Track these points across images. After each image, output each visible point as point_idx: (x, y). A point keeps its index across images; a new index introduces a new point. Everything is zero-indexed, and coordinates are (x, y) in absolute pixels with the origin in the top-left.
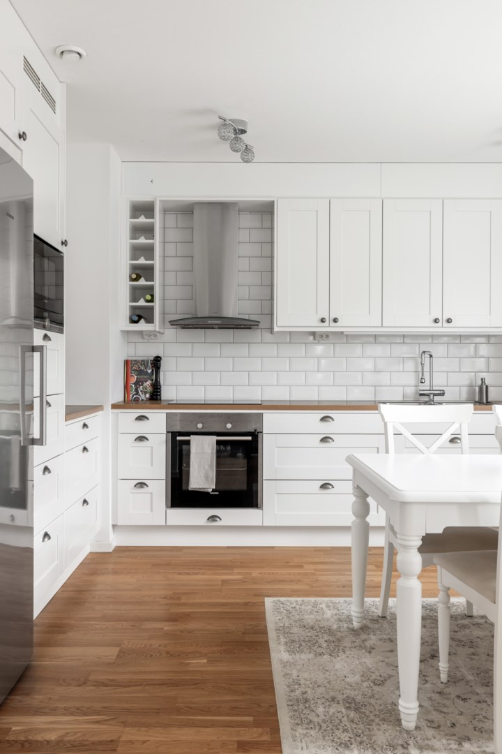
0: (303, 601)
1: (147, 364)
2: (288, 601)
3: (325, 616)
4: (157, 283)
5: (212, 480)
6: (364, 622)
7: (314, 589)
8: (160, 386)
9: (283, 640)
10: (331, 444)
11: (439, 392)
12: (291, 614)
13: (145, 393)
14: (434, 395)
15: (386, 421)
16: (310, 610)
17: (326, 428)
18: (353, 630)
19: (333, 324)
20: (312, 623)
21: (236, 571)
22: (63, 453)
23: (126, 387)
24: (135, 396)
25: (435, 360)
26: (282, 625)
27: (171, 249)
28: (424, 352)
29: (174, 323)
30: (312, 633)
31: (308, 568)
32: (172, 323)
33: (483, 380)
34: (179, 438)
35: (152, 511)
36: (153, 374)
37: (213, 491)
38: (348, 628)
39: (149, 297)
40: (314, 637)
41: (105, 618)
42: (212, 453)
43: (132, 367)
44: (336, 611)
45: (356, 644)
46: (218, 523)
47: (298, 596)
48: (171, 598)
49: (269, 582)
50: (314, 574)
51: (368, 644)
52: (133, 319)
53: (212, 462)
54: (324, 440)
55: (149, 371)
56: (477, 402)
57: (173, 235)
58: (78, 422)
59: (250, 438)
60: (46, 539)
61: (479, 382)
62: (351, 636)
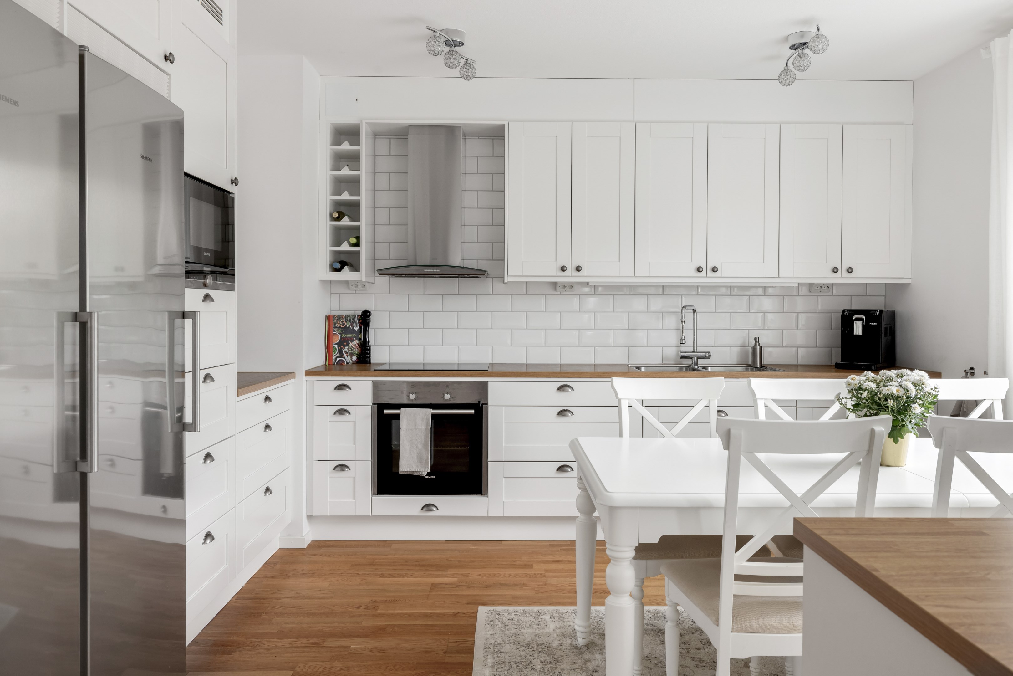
0: (524, 610)
1: (354, 320)
2: (506, 611)
3: (547, 630)
4: (364, 223)
5: (427, 462)
6: (592, 637)
7: (540, 595)
8: (369, 346)
9: (490, 661)
10: (570, 418)
11: (704, 354)
12: (507, 628)
13: (352, 355)
14: (699, 357)
15: (620, 397)
16: (530, 623)
17: (564, 399)
18: (576, 647)
19: (575, 273)
20: (529, 639)
21: (451, 571)
22: (234, 435)
23: (328, 348)
24: (338, 359)
25: (699, 315)
26: (493, 642)
27: (382, 182)
28: (684, 307)
29: (383, 272)
30: (528, 651)
31: (539, 568)
32: (381, 272)
33: (756, 340)
34: (386, 412)
35: (354, 499)
36: (361, 332)
37: (428, 474)
38: (571, 645)
39: (353, 240)
40: (528, 657)
41: (282, 634)
42: (426, 430)
43: (335, 324)
44: (561, 624)
45: (577, 666)
46: (435, 513)
47: (520, 605)
48: (367, 608)
49: (487, 587)
50: (544, 576)
51: (590, 665)
52: (335, 267)
53: (426, 440)
54: (562, 413)
55: (356, 329)
56: (749, 366)
57: (384, 164)
58: (257, 396)
59: (472, 411)
60: (208, 541)
61: (753, 343)
62: (573, 656)
